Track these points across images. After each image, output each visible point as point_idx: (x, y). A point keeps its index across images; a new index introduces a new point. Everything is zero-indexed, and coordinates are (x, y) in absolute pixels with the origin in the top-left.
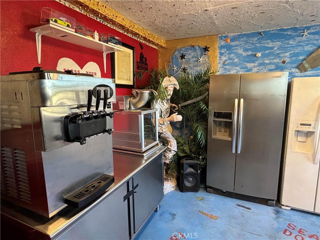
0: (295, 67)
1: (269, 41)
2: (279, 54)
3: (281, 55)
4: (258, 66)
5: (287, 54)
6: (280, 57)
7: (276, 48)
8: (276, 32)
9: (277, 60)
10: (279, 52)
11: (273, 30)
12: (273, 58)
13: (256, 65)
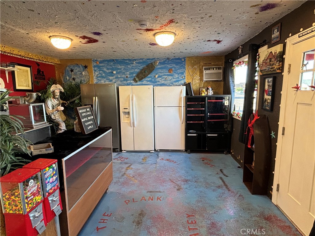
0: (132, 80)
1: (118, 65)
2: (124, 72)
3: (125, 73)
4: (115, 78)
5: (128, 73)
6: (125, 74)
7: (122, 69)
8: (122, 60)
9: (124, 76)
10: (124, 71)
11: (120, 59)
12: (121, 74)
13: (114, 78)
